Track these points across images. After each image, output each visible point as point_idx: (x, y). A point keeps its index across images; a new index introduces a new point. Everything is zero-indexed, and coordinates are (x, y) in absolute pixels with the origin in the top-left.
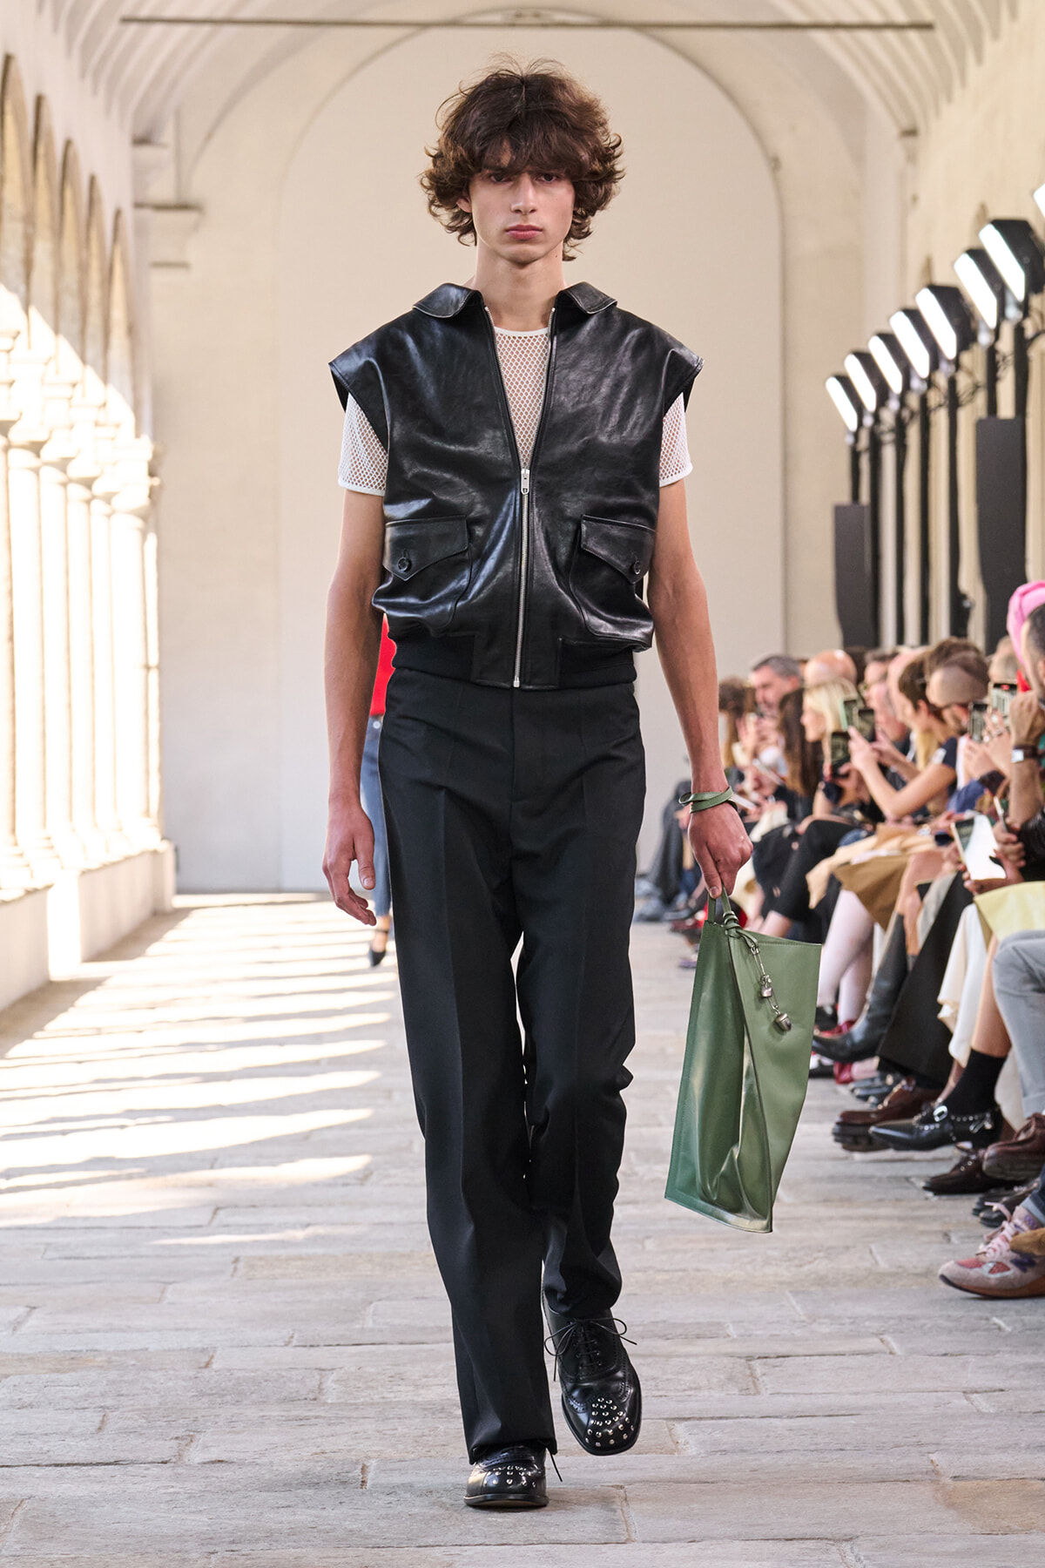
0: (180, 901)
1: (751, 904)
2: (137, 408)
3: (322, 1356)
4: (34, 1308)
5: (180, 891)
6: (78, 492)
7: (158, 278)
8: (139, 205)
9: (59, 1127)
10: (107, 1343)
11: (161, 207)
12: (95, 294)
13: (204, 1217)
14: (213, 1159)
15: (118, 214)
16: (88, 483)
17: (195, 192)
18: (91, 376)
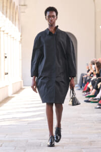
0: (24, 87)
1: (91, 88)
2: (19, 29)
3: (41, 141)
4: (7, 135)
5: (24, 86)
6: (12, 39)
7: (22, 14)
8: (20, 5)
9: (9, 113)
10: (16, 139)
11: (22, 5)
12: (14, 16)
13: (27, 124)
14: (28, 118)
15: (17, 6)
16: (13, 38)
17: (26, 4)
18: (14, 25)
